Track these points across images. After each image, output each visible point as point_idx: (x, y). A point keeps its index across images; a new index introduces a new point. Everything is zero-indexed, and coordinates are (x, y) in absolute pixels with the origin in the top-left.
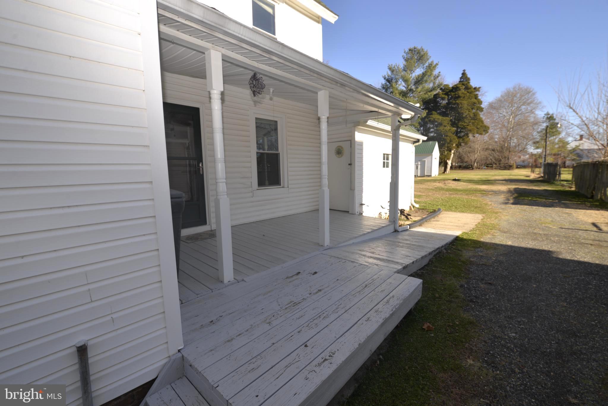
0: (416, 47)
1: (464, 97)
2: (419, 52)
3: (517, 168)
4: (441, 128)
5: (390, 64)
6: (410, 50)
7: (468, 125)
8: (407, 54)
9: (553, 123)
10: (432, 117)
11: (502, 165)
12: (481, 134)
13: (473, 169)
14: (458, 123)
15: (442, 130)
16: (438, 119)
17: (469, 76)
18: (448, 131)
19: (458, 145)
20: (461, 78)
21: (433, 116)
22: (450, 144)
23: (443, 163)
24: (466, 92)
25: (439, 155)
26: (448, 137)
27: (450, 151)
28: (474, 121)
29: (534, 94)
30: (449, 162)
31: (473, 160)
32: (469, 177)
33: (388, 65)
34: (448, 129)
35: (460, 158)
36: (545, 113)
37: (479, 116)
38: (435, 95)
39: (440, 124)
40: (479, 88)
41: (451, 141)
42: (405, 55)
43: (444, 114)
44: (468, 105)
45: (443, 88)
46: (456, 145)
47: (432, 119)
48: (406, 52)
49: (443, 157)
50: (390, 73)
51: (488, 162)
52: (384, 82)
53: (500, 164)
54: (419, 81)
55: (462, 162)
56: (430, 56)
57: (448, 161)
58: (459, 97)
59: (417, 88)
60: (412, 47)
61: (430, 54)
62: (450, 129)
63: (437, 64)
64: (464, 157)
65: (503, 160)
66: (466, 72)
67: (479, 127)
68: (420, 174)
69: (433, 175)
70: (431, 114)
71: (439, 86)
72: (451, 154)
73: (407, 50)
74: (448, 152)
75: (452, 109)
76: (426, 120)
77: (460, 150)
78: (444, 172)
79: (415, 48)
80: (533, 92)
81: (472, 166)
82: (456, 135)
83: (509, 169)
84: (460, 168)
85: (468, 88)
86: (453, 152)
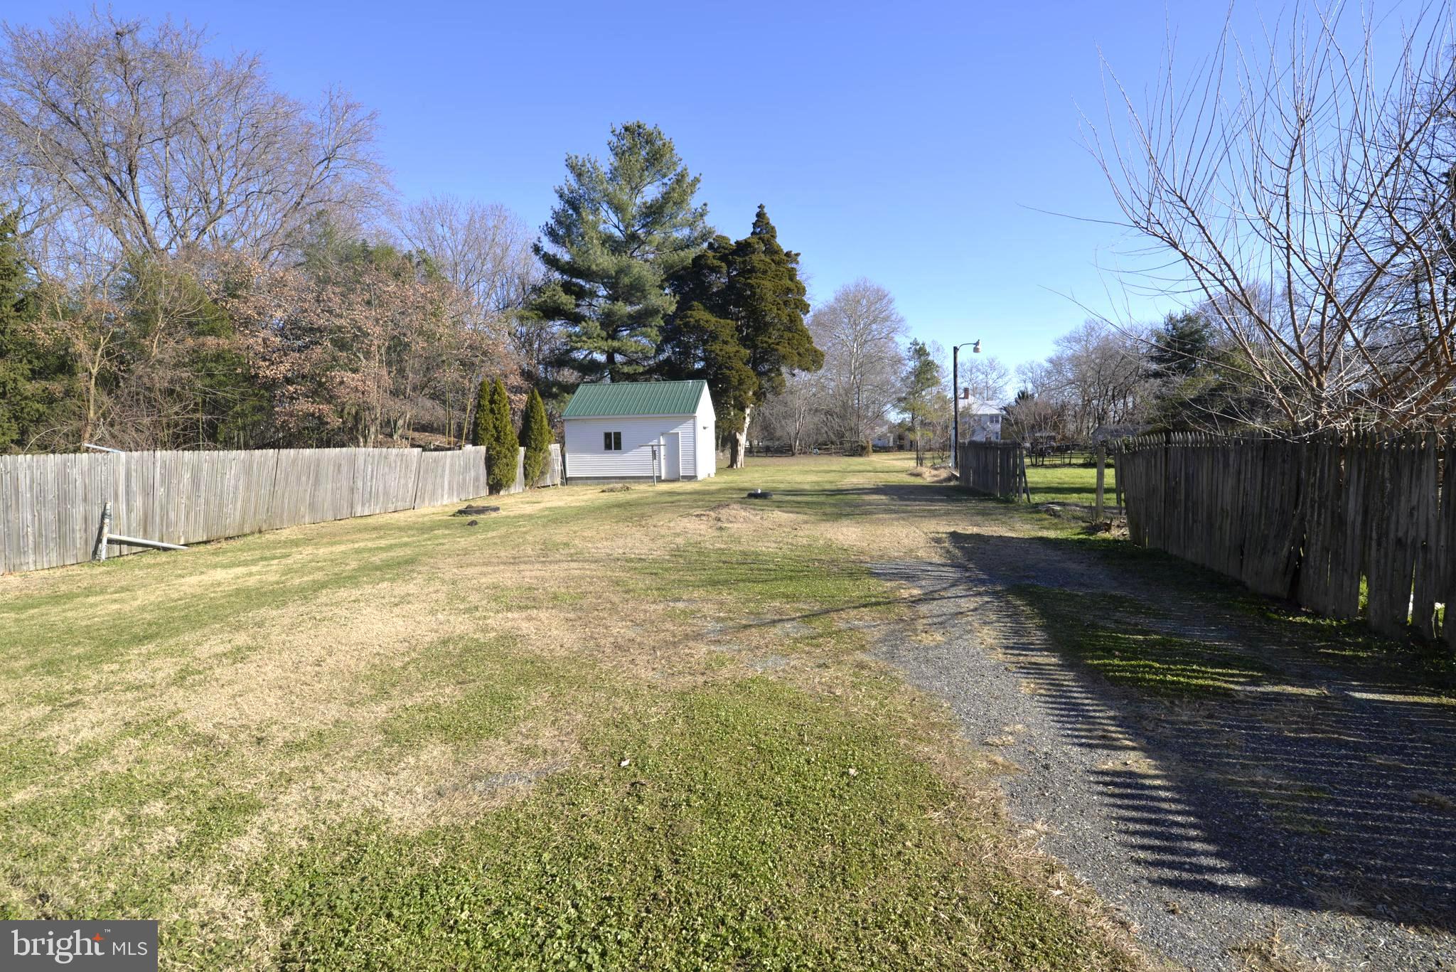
0: (641, 123)
1: (765, 272)
2: (650, 141)
3: (875, 451)
4: (716, 347)
5: (573, 155)
6: (627, 129)
7: (778, 344)
8: (620, 137)
9: (925, 361)
10: (691, 316)
11: (847, 446)
12: (808, 369)
13: (793, 455)
14: (757, 336)
15: (718, 351)
16: (707, 322)
17: (773, 222)
18: (732, 355)
19: (760, 396)
20: (755, 225)
21: (694, 313)
22: (740, 390)
23: (726, 440)
24: (768, 260)
25: (714, 418)
26: (734, 372)
27: (742, 409)
28: (790, 335)
29: (890, 302)
30: (742, 439)
31: (793, 434)
32: (788, 478)
33: (566, 157)
34: (732, 350)
35: (765, 428)
36: (912, 341)
37: (802, 324)
38: (697, 260)
39: (714, 337)
40: (797, 255)
41: (741, 382)
42: (615, 139)
43: (721, 312)
44: (775, 292)
45: (716, 245)
46: (754, 394)
47: (692, 320)
48: (617, 132)
49: (726, 425)
50: (572, 179)
51: (821, 440)
52: (558, 205)
53: (841, 443)
54: (654, 214)
55: (771, 436)
56: (679, 156)
57: (738, 435)
58: (753, 270)
59: (649, 233)
60: (631, 121)
61: (679, 151)
62: (737, 352)
63: (696, 180)
64: (774, 428)
65: (847, 434)
66: (765, 210)
67: (802, 350)
68: (667, 473)
69: (701, 475)
70: (690, 308)
71: (704, 237)
72: (744, 418)
73: (619, 129)
74: (736, 411)
75: (741, 300)
76: (678, 322)
77: (764, 409)
78: (731, 466)
79: (639, 127)
80: (891, 296)
81: (791, 446)
82: (754, 368)
83: (861, 455)
84: (768, 451)
85: (772, 250)
86: (748, 411)
